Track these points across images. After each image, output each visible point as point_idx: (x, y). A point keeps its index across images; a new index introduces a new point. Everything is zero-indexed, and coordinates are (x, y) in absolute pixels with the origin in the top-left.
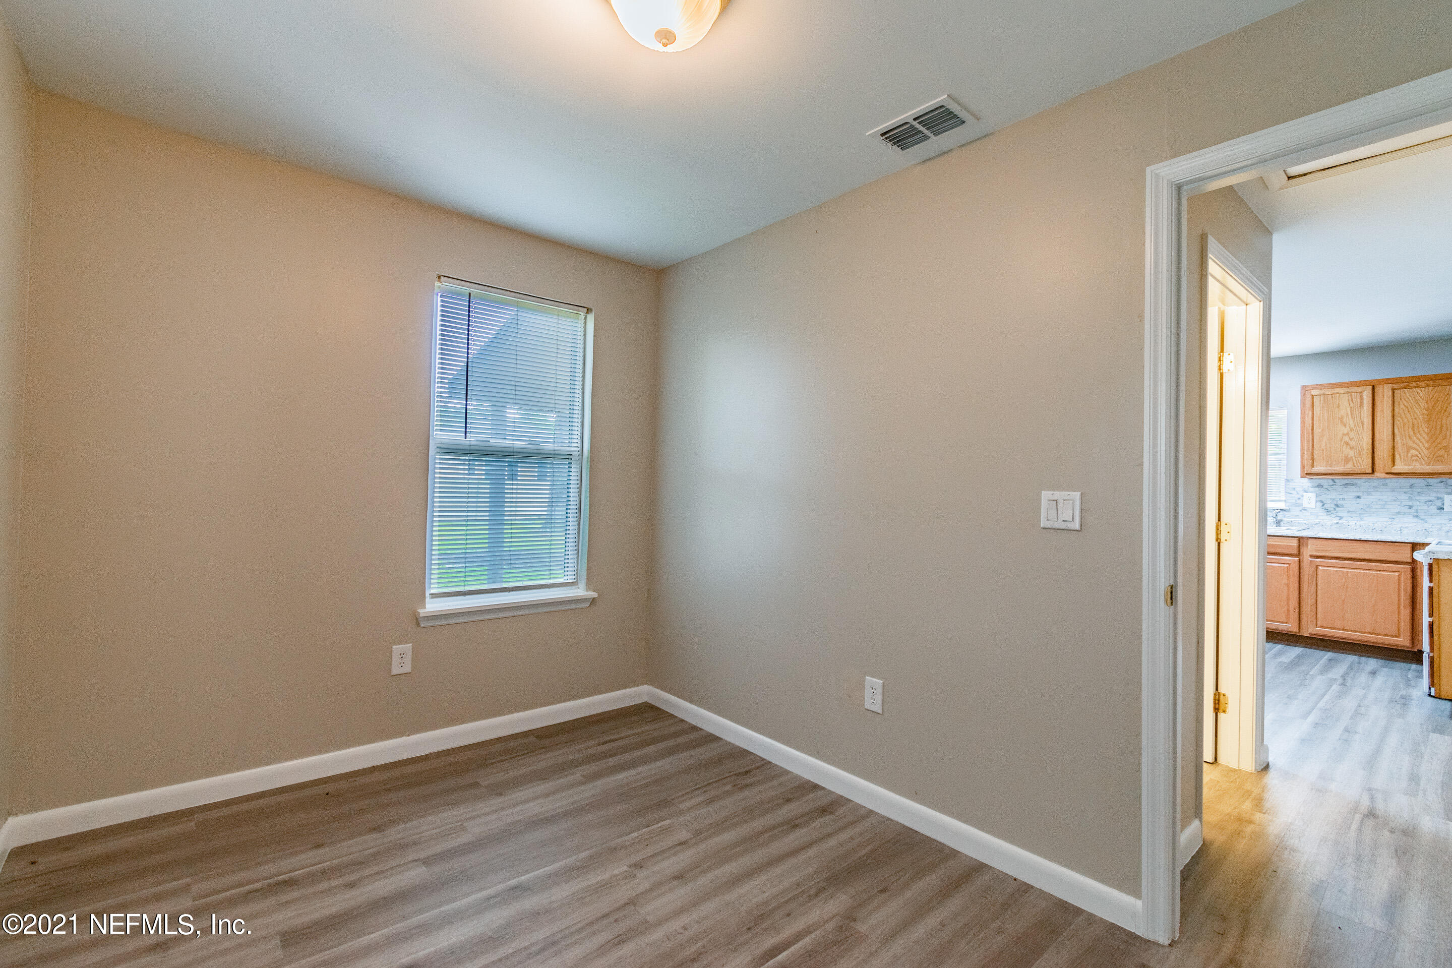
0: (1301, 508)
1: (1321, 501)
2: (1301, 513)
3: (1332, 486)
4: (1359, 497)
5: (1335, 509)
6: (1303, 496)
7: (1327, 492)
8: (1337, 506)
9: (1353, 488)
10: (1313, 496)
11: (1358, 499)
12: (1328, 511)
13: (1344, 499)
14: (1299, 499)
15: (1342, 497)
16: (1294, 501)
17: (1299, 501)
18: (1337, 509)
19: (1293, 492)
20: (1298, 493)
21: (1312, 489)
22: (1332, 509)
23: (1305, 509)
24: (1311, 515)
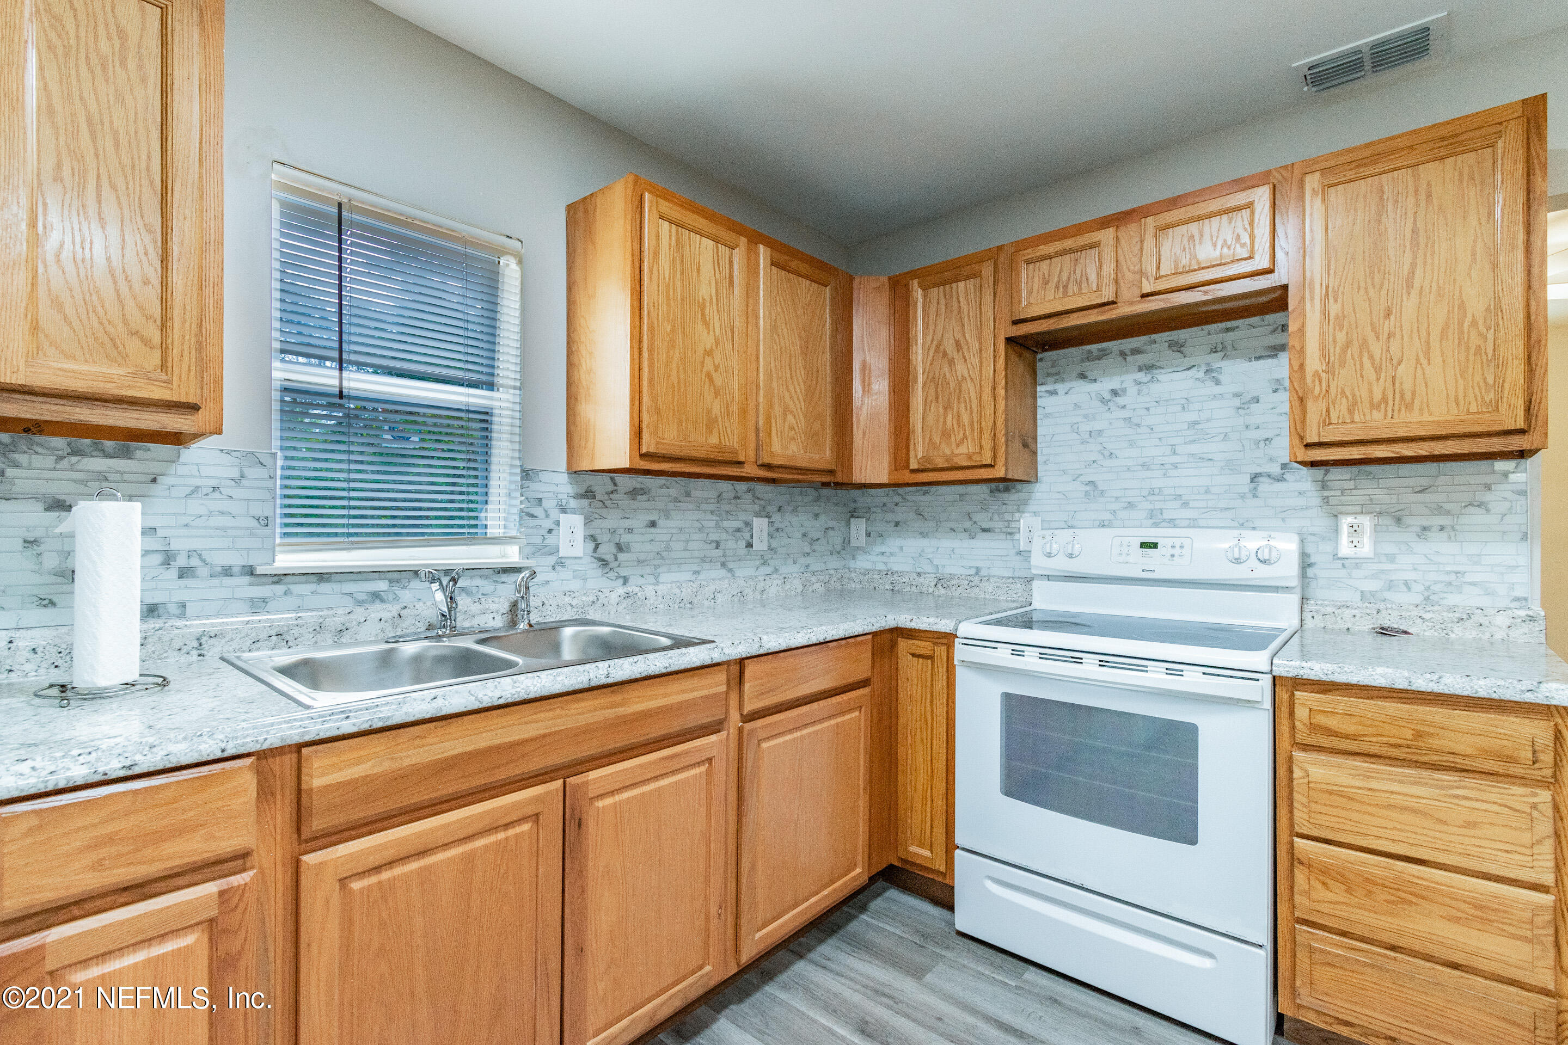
0: (552, 560)
1: (593, 538)
2: (551, 576)
3: (612, 496)
4: (653, 524)
5: (616, 560)
6: (558, 523)
7: (604, 512)
8: (620, 548)
9: (642, 501)
10: (577, 521)
11: (652, 530)
12: (604, 563)
13: (630, 531)
14: (550, 531)
15: (627, 523)
16: (538, 540)
17: (551, 540)
18: (621, 556)
19: (538, 511)
20: (547, 516)
21: (573, 504)
22: (609, 558)
23: (560, 563)
24: (574, 577)
